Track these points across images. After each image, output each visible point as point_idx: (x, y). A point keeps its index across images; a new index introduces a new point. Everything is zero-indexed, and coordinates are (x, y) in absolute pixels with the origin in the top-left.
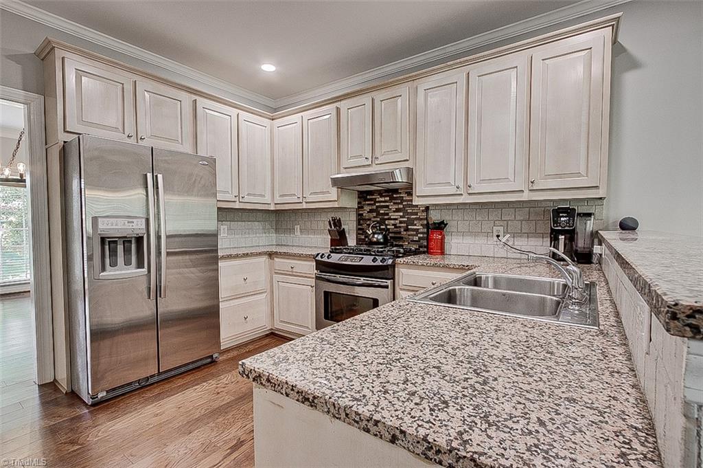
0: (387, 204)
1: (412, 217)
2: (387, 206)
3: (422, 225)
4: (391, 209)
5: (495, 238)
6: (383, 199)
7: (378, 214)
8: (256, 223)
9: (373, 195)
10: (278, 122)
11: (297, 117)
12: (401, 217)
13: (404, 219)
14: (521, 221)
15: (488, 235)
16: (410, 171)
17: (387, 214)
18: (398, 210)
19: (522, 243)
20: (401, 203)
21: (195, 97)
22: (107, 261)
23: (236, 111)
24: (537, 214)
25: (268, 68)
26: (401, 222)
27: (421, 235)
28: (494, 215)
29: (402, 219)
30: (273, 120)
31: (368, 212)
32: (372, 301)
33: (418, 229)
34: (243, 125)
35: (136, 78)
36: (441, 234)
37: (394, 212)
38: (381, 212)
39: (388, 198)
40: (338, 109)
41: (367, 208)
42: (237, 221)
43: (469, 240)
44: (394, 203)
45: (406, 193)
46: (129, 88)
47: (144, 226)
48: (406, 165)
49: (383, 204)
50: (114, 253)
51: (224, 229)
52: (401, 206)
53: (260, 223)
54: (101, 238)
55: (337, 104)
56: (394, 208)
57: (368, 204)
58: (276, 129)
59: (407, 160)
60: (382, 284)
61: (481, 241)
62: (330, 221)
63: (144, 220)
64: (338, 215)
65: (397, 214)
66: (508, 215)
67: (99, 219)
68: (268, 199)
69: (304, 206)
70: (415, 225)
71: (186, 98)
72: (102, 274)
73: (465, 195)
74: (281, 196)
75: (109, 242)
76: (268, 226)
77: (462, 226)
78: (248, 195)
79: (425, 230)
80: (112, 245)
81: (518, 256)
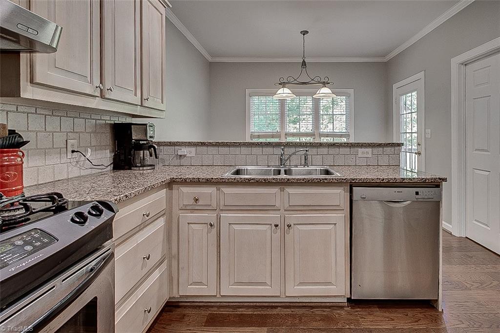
5: (70, 154)
15: (63, 151)
24: (101, 126)
28: (67, 125)
61: (53, 160)
66: (80, 125)
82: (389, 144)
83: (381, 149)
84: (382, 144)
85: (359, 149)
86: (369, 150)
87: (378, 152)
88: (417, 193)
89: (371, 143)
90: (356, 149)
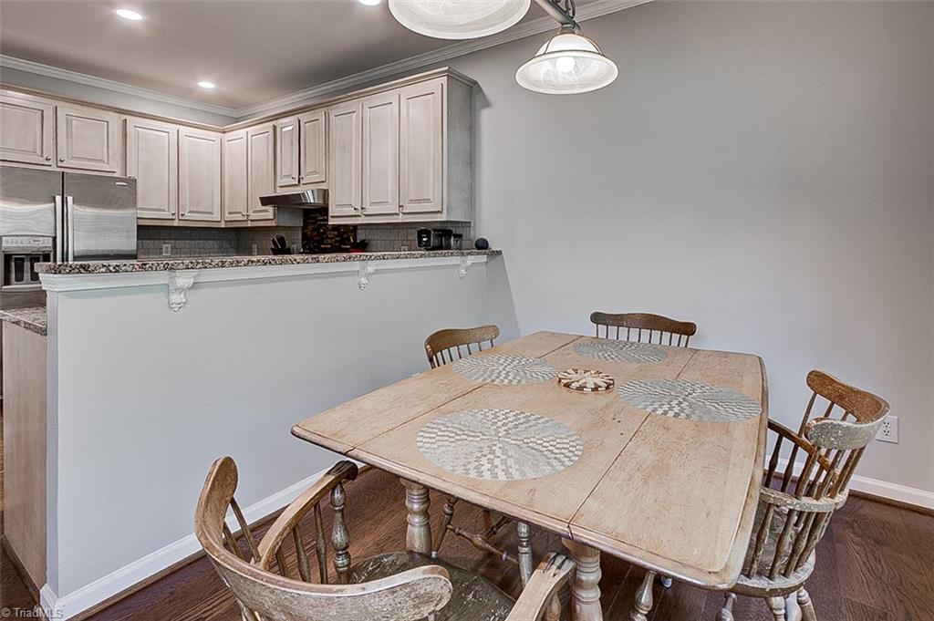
7: (319, 233)
8: (211, 242)
9: (314, 214)
10: (228, 136)
11: (242, 133)
16: (325, 194)
21: (124, 117)
22: (13, 276)
23: (174, 127)
25: (207, 85)
30: (224, 132)
31: (311, 231)
34: (184, 142)
35: (55, 103)
40: (275, 127)
41: (311, 227)
42: (185, 239)
46: (49, 114)
47: (51, 244)
48: (323, 186)
50: (20, 269)
51: (167, 248)
53: (215, 242)
54: (6, 256)
55: (274, 123)
58: (226, 144)
59: (323, 182)
62: (273, 240)
63: (51, 239)
64: (283, 234)
66: (411, 234)
67: (4, 238)
68: (216, 217)
69: (249, 224)
71: (114, 119)
72: (4, 287)
73: (363, 216)
74: (230, 213)
75: (16, 259)
76: (225, 245)
78: (190, 212)
80: (19, 262)
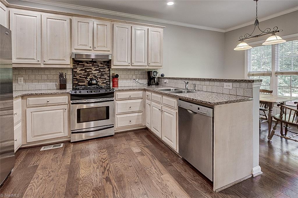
0: (91, 67)
1: (103, 73)
2: (91, 68)
3: (107, 76)
4: (92, 70)
5: (133, 80)
6: (88, 65)
9: (83, 63)
10: (14, 10)
11: (36, 13)
12: (98, 73)
13: (99, 74)
14: (140, 74)
15: (131, 79)
17: (91, 72)
18: (96, 70)
19: (140, 81)
20: (98, 67)
24: (144, 72)
26: (98, 75)
27: (107, 80)
28: (133, 72)
29: (98, 74)
30: (8, 7)
31: (80, 71)
32: (106, 107)
33: (106, 78)
36: (117, 79)
37: (94, 71)
38: (87, 71)
39: (91, 65)
40: (70, 20)
41: (79, 69)
43: (125, 81)
44: (94, 67)
45: (100, 63)
49: (89, 67)
52: (98, 68)
55: (70, 17)
56: (94, 69)
57: (80, 67)
58: (13, 14)
59: (109, 51)
60: (112, 99)
61: (129, 81)
65: (96, 72)
66: (136, 73)
70: (104, 76)
73: (131, 66)
77: (123, 76)
79: (109, 78)
81: (139, 85)
82: (242, 80)
83: (239, 84)
84: (237, 80)
85: (225, 83)
86: (231, 84)
87: (236, 86)
88: (199, 109)
89: (230, 80)
90: (223, 83)
